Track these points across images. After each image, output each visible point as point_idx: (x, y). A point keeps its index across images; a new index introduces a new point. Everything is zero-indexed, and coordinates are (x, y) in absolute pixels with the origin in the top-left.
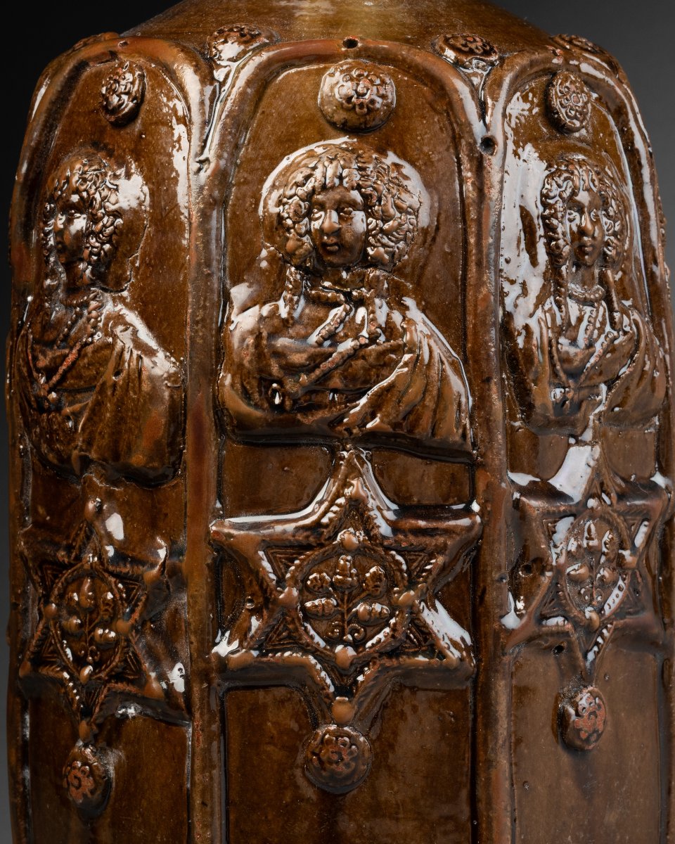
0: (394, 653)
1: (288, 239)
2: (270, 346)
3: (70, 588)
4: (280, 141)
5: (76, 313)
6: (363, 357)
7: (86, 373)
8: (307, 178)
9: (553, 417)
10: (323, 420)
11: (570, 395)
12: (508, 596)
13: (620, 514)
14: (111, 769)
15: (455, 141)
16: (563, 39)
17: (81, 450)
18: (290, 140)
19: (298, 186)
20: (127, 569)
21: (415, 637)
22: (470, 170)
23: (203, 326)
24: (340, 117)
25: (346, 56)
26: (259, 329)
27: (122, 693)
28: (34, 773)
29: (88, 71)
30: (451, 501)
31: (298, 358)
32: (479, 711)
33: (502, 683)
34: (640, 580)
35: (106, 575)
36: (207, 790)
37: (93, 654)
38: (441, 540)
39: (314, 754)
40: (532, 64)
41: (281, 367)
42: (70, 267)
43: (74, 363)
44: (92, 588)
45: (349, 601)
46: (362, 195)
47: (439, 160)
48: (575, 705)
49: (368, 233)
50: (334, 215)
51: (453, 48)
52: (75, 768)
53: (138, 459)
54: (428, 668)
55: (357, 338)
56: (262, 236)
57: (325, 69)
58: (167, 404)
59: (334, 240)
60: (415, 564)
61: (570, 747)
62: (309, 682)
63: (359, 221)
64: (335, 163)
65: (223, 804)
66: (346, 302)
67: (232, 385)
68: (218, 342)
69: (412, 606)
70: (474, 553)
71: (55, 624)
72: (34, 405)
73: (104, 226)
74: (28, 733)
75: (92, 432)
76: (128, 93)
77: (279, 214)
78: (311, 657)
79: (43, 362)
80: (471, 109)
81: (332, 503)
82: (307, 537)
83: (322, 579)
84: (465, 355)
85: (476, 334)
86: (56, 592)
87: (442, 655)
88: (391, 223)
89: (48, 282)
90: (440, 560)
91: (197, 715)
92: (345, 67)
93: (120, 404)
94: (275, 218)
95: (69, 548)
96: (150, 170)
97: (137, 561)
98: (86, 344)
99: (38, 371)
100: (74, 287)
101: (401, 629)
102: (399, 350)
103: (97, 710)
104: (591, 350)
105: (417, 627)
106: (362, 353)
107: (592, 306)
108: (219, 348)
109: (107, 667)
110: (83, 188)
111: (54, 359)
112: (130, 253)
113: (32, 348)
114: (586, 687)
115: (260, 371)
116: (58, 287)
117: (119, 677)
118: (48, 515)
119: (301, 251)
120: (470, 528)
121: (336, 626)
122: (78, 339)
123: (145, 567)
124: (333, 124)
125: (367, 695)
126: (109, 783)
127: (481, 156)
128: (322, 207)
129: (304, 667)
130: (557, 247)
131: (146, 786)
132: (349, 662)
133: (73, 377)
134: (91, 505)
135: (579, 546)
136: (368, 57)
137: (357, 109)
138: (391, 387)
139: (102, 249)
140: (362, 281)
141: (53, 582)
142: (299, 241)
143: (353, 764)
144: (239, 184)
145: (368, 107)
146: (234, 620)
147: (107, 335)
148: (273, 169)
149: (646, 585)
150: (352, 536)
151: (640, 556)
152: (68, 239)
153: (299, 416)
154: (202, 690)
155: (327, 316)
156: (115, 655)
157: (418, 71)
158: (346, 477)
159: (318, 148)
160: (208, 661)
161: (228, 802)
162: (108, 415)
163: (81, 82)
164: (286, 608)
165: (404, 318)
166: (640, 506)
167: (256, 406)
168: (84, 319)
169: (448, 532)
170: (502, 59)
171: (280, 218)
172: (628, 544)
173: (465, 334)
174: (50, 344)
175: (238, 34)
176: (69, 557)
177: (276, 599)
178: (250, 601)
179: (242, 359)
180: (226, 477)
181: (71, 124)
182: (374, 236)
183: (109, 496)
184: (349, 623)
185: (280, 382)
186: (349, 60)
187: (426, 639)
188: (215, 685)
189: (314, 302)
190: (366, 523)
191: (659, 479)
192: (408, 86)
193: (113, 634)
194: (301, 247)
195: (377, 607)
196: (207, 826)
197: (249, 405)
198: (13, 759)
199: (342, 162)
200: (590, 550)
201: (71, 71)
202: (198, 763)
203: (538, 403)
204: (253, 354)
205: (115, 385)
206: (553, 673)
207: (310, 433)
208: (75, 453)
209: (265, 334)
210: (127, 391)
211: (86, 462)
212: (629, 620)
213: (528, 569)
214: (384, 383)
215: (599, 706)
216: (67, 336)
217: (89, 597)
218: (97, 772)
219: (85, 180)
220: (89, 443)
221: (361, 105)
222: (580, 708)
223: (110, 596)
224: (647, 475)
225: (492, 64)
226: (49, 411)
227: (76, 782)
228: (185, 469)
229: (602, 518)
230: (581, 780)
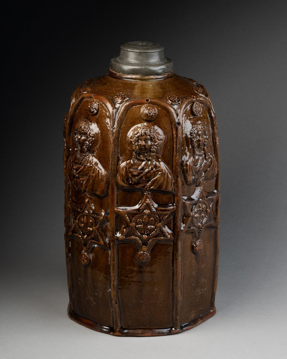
0: (156, 236)
1: (133, 147)
2: (129, 170)
3: (81, 217)
4: (131, 123)
5: (83, 157)
6: (150, 173)
7: (86, 172)
8: (137, 133)
9: (192, 183)
10: (141, 187)
11: (196, 178)
12: (181, 223)
13: (206, 201)
14: (91, 257)
15: (171, 123)
16: (195, 90)
17: (84, 188)
18: (133, 123)
19: (135, 135)
20: (95, 216)
21: (161, 233)
22: (175, 130)
23: (114, 166)
24: (145, 118)
25: (146, 103)
26: (126, 167)
27: (94, 242)
28: (72, 255)
29: (85, 100)
30: (169, 203)
31: (135, 173)
32: (174, 248)
33: (180, 242)
34: (211, 214)
35: (90, 216)
36: (114, 265)
37: (87, 233)
38: (167, 212)
39: (138, 258)
40: (189, 102)
41: (131, 175)
42: (81, 147)
43: (83, 169)
44: (87, 219)
45: (146, 225)
46: (150, 137)
47: (167, 128)
48: (196, 244)
49: (151, 145)
50: (144, 142)
51: (171, 100)
52: (83, 257)
53: (98, 193)
54: (163, 239)
55: (148, 169)
56: (127, 145)
57: (142, 106)
58: (105, 182)
59: (144, 147)
60: (161, 217)
61: (194, 253)
62: (137, 243)
63: (149, 143)
64: (144, 129)
65: (117, 268)
66: (146, 160)
67: (120, 179)
68: (117, 169)
69: (160, 227)
70: (174, 214)
71: (78, 225)
72: (72, 176)
73: (90, 140)
74: (70, 246)
75: (87, 185)
76: (95, 109)
77: (131, 141)
78: (137, 237)
79: (75, 167)
80: (175, 116)
81: (143, 205)
82: (137, 212)
83: (140, 221)
84: (173, 171)
85: (175, 167)
86: (78, 218)
87: (167, 237)
88: (156, 143)
89: (76, 149)
90: (167, 216)
91: (112, 249)
92: (146, 106)
93: (94, 180)
94: (130, 142)
95: (81, 209)
96: (101, 127)
97: (97, 214)
98: (86, 166)
99: (74, 169)
100: (82, 151)
101: (157, 231)
102: (158, 171)
103: (88, 245)
104: (201, 166)
105: (161, 231)
106: (150, 172)
107: (201, 156)
108: (117, 170)
109: (90, 236)
110: (85, 130)
111: (77, 167)
112: (96, 146)
113: (72, 163)
114: (198, 240)
115: (127, 176)
116: (78, 150)
117: (93, 239)
118: (75, 199)
119: (136, 149)
120: (173, 209)
121: (143, 231)
122: (84, 164)
123: (100, 216)
124: (143, 120)
125: (150, 245)
126: (90, 261)
127: (177, 127)
128: (141, 140)
129: (136, 240)
130: (194, 145)
131: (99, 262)
132: (146, 239)
133: (82, 172)
134: (86, 200)
135: (197, 210)
136: (151, 104)
137: (149, 117)
138: (156, 179)
139: (89, 145)
140: (150, 156)
141: (77, 215)
142: (135, 147)
143: (146, 260)
144: (122, 133)
145: (152, 117)
146: (120, 229)
147: (90, 164)
148: (130, 130)
149: (212, 215)
150: (147, 211)
151: (211, 209)
152: (81, 141)
153: (135, 186)
154: (113, 244)
155: (142, 164)
156: (92, 234)
157: (163, 107)
158: (146, 199)
159: (139, 125)
160: (114, 238)
161: (119, 267)
162: (91, 182)
163: (83, 102)
164: (132, 227)
165: (159, 164)
166: (211, 198)
167: (126, 184)
168: (85, 159)
169: (168, 210)
170: (182, 102)
171: (131, 142)
172: (208, 207)
173: (173, 166)
174: (77, 163)
175: (121, 97)
176: (81, 211)
177: (130, 226)
178: (124, 225)
179: (122, 173)
180: (118, 198)
181: (80, 111)
182: (153, 146)
183: (91, 198)
184: (146, 230)
185: (131, 179)
186: (147, 104)
187: (163, 233)
188: (116, 243)
189: (139, 160)
190: (150, 209)
191: (215, 191)
192: (160, 110)
193: (91, 229)
194: (136, 148)
195: (152, 227)
196: (113, 273)
197: (124, 183)
198: (67, 251)
199: (145, 129)
200: (200, 210)
201: (81, 99)
202: (112, 259)
203: (189, 181)
204: (125, 172)
205: (93, 176)
206: (191, 237)
207: (138, 189)
208: (83, 189)
209: (128, 168)
210: (96, 178)
211: (85, 191)
212: (208, 224)
213: (186, 217)
214: (155, 178)
215: (201, 244)
216: (80, 163)
217: (86, 220)
218: (88, 259)
219: (85, 128)
220: (86, 187)
221: (150, 116)
222: (197, 245)
223: (91, 221)
224: (213, 190)
225: (180, 104)
226: (76, 178)
227: (83, 260)
228: (109, 196)
229: (203, 203)
230: (196, 259)
